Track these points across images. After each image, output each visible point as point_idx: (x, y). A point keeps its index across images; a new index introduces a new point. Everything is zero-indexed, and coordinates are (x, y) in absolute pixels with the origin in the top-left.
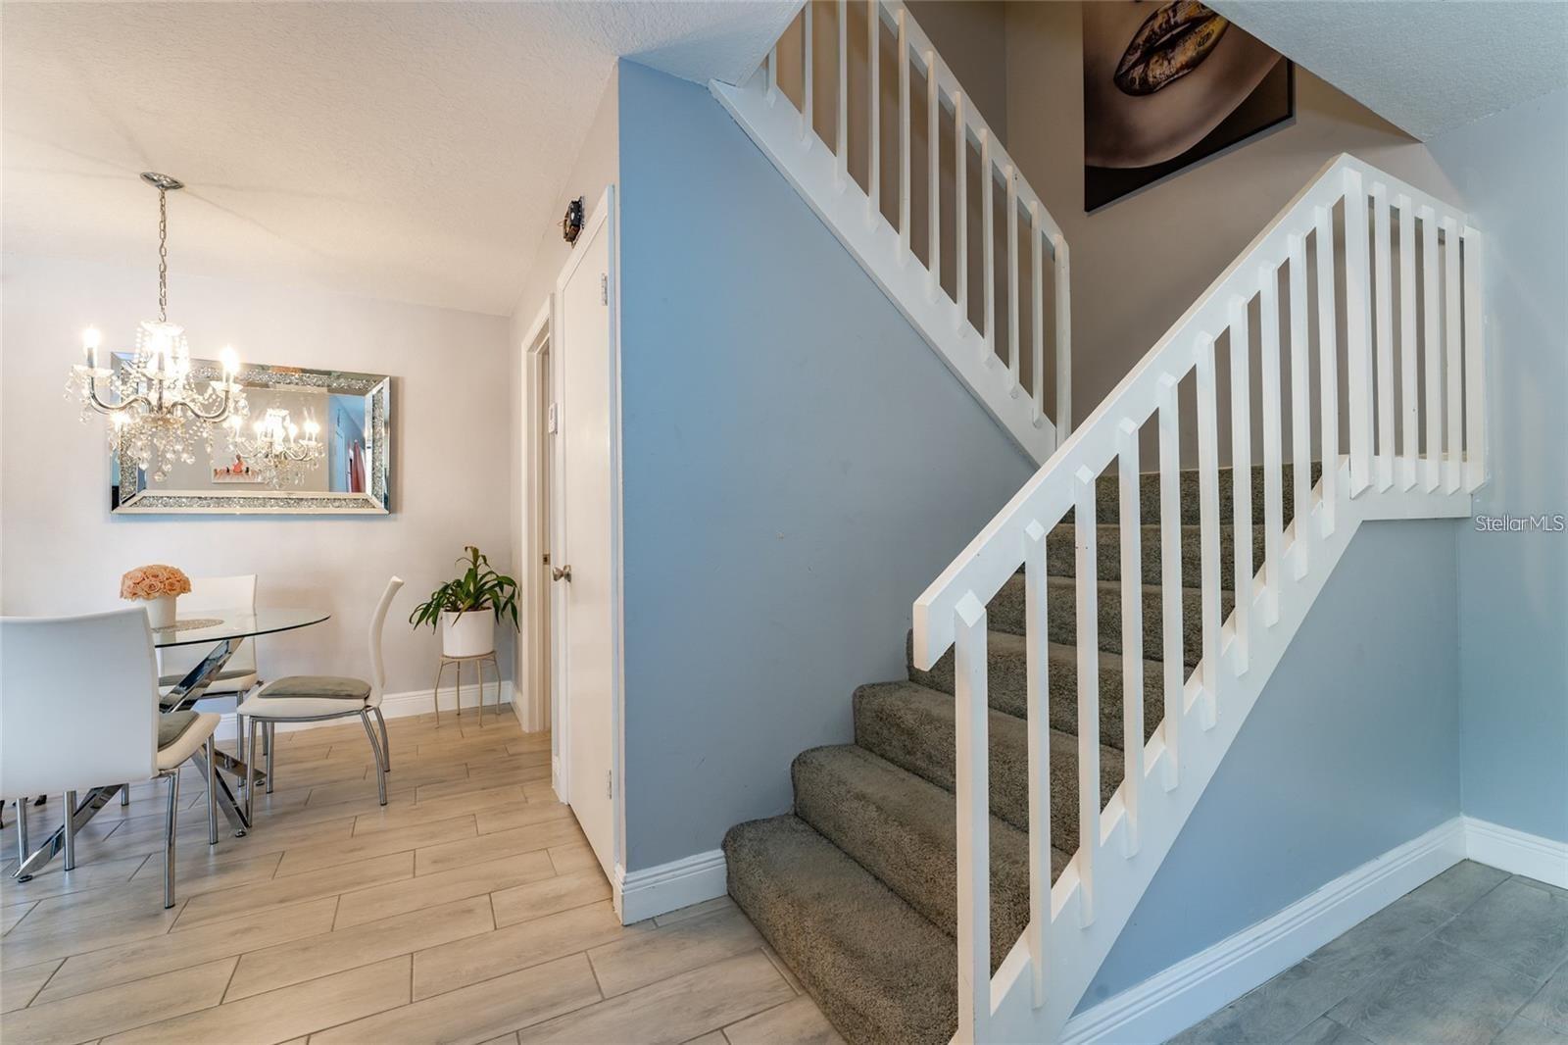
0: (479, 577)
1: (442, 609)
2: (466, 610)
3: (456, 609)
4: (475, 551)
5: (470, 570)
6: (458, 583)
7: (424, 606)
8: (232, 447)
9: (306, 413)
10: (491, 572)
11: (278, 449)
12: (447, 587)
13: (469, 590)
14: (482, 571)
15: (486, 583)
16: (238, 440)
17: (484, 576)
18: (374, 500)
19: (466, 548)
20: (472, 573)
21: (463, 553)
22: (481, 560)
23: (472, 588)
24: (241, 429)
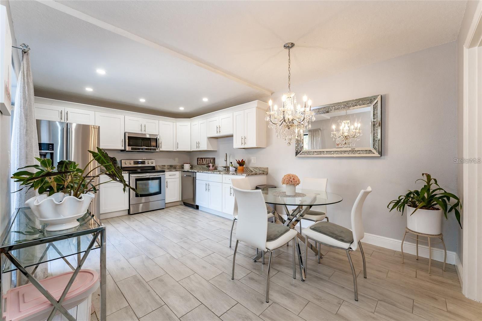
0: (431, 191)
1: (406, 205)
2: (421, 208)
3: (415, 206)
4: (428, 176)
5: (425, 186)
6: (417, 192)
7: (396, 201)
8: (332, 135)
9: (356, 120)
10: (440, 189)
11: (346, 134)
12: (410, 193)
13: (424, 197)
14: (433, 187)
15: (436, 195)
16: (334, 132)
17: (434, 191)
18: (374, 151)
19: (423, 174)
20: (427, 188)
21: (421, 177)
22: (432, 181)
23: (426, 195)
24: (335, 129)
